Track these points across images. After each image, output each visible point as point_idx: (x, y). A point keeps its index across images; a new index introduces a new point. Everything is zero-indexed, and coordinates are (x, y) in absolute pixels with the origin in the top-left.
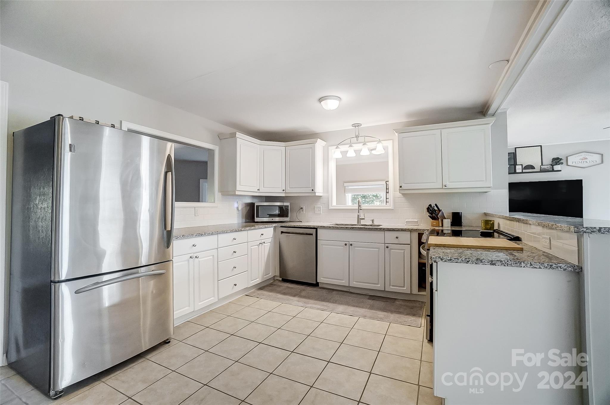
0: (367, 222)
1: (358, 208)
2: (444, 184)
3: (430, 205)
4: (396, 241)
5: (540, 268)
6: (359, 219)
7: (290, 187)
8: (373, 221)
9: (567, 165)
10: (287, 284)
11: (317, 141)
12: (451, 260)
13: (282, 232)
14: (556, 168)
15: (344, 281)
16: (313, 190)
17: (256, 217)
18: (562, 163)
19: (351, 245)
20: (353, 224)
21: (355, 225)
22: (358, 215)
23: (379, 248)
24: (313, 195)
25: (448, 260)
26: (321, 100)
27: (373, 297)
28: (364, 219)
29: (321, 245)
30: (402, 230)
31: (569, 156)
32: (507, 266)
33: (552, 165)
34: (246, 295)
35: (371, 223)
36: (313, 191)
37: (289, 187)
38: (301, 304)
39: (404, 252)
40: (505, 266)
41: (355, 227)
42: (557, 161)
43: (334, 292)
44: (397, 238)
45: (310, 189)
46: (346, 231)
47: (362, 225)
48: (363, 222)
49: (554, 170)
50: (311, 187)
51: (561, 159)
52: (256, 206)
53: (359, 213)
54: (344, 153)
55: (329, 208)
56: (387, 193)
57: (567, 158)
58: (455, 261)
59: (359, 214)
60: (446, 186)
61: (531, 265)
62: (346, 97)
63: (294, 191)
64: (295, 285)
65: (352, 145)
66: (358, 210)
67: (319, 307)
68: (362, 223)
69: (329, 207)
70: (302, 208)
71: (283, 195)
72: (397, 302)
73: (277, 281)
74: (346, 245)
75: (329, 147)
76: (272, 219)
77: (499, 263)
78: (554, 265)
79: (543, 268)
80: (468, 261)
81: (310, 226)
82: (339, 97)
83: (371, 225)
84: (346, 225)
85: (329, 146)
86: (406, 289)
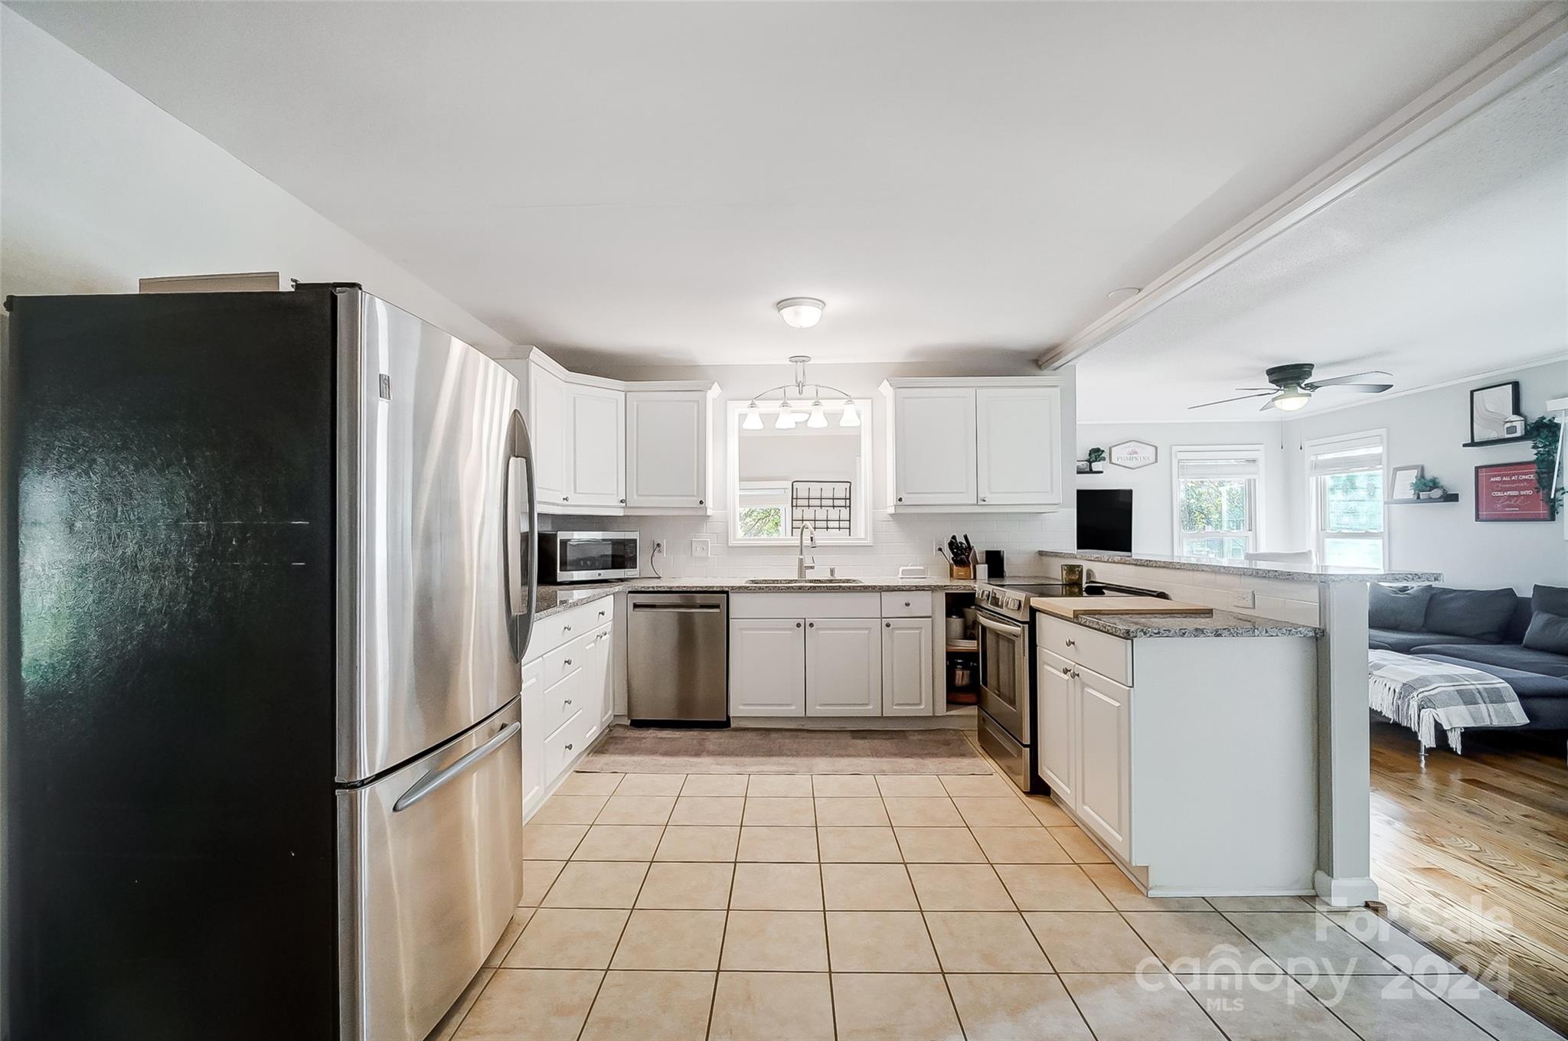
0: (820, 573)
1: (799, 544)
2: (981, 496)
3: (954, 537)
4: (905, 612)
5: (1277, 635)
6: (802, 568)
7: (639, 493)
8: (832, 571)
9: (1111, 462)
10: (650, 731)
11: (711, 387)
12: (1159, 633)
13: (636, 606)
14: (1096, 466)
15: (793, 708)
16: (701, 502)
17: (560, 570)
18: (1104, 459)
19: (811, 625)
20: (790, 579)
21: (796, 581)
22: (801, 560)
23: (870, 629)
24: (701, 513)
25: (1155, 634)
26: (781, 305)
27: (857, 734)
28: (812, 568)
29: (740, 629)
30: (918, 588)
31: (1115, 446)
32: (1237, 636)
33: (1090, 462)
34: (578, 772)
35: (828, 576)
36: (703, 505)
37: (637, 492)
38: (729, 769)
39: (920, 633)
40: (1234, 636)
41: (819, 587)
42: (1096, 454)
43: (773, 735)
44: (907, 605)
45: (695, 498)
46: (798, 594)
47: (811, 581)
48: (810, 575)
49: (1091, 470)
50: (695, 493)
51: (1103, 451)
52: (560, 540)
53: (801, 554)
54: (769, 419)
55: (730, 545)
56: (794, 508)
57: (1110, 449)
58: (1166, 635)
59: (801, 557)
60: (984, 501)
61: (1267, 632)
62: (838, 302)
63: (644, 503)
64: (671, 732)
65: (788, 402)
66: (799, 549)
67: (775, 768)
68: (808, 577)
69: (728, 541)
70: (658, 545)
71: (620, 513)
72: (912, 737)
73: (621, 730)
74: (799, 625)
75: (729, 402)
76: (600, 575)
77: (1226, 633)
78: (1294, 630)
79: (1280, 635)
80: (1184, 634)
81: (713, 587)
82: (820, 301)
83: (831, 581)
84: (774, 581)
85: (729, 400)
86: (924, 709)
